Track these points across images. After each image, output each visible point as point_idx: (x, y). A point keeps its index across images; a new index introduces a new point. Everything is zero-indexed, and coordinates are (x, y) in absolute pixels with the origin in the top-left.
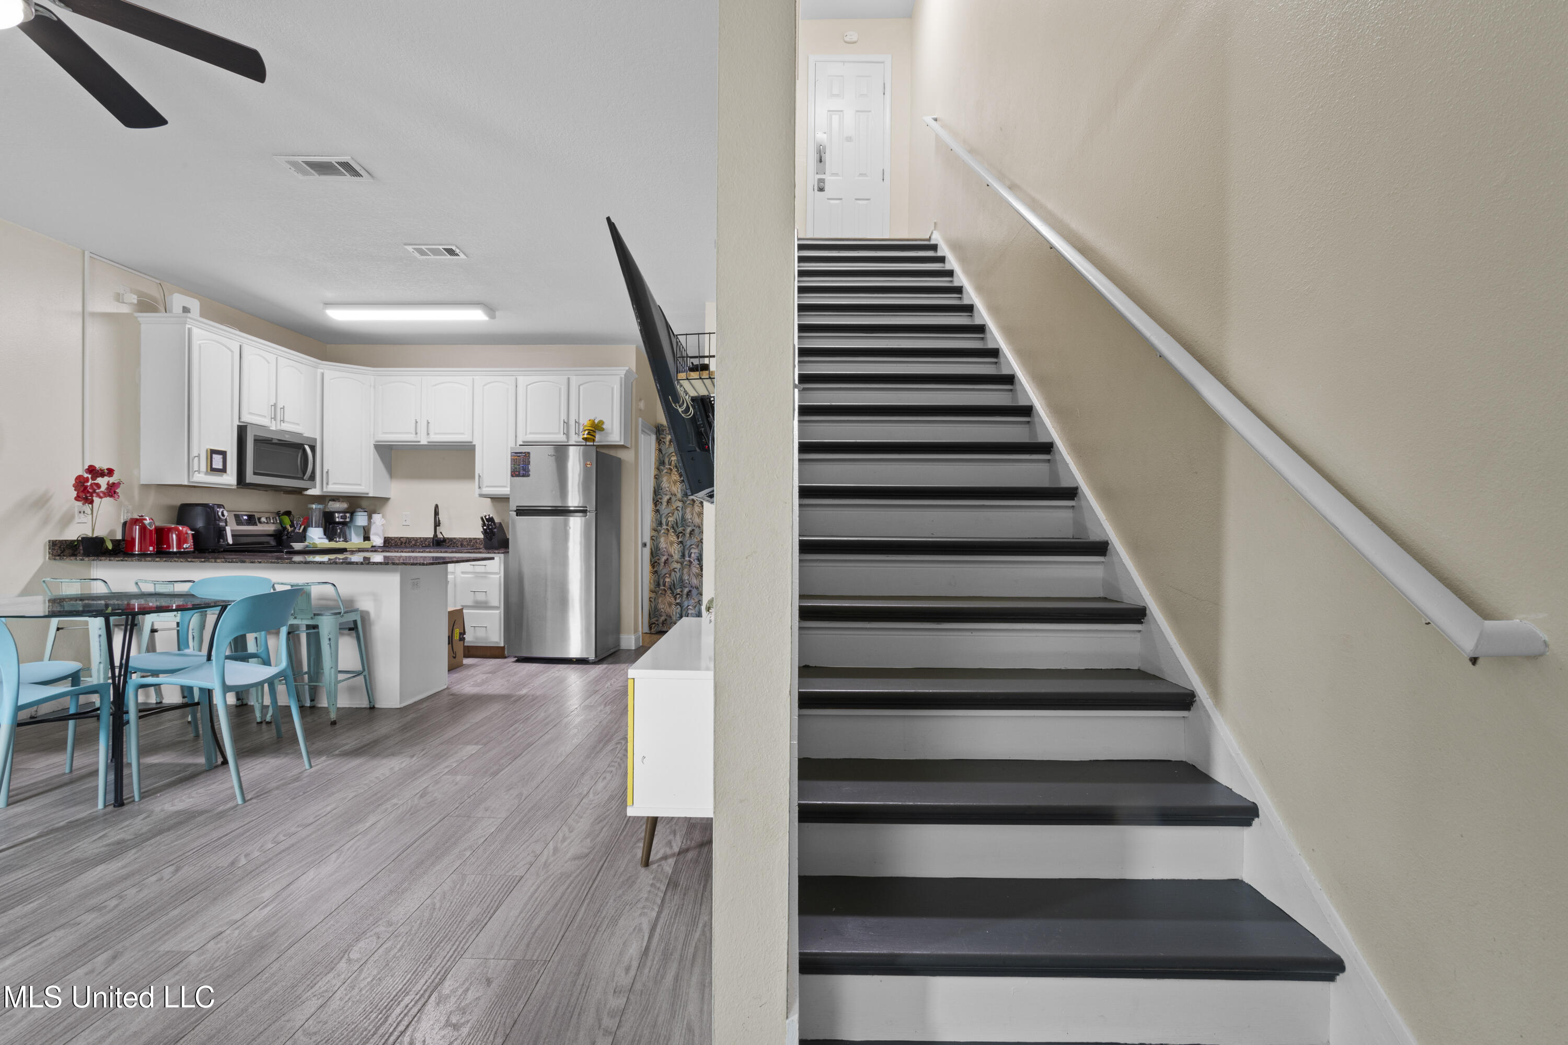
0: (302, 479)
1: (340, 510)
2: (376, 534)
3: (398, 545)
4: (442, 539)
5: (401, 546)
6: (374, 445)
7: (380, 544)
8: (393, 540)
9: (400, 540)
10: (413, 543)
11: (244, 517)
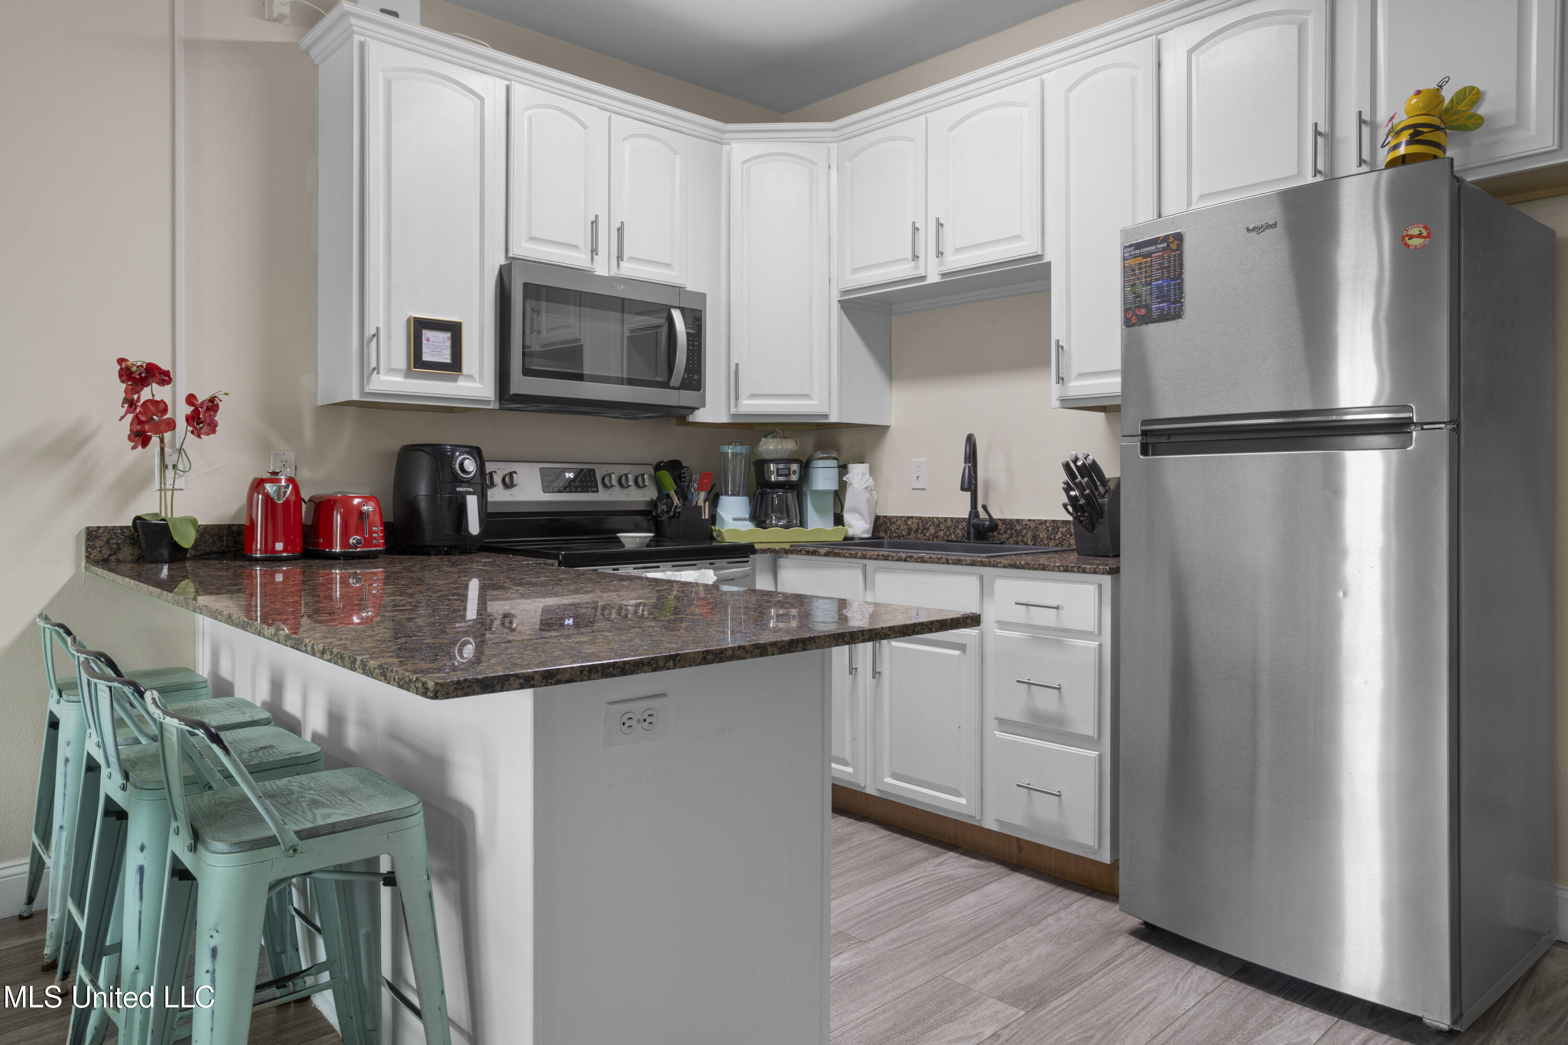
0: (666, 385)
1: (779, 456)
2: (855, 510)
3: (903, 536)
4: (987, 523)
5: (908, 537)
6: (839, 301)
7: (864, 532)
8: (894, 523)
9: (906, 524)
10: (932, 530)
11: (567, 475)
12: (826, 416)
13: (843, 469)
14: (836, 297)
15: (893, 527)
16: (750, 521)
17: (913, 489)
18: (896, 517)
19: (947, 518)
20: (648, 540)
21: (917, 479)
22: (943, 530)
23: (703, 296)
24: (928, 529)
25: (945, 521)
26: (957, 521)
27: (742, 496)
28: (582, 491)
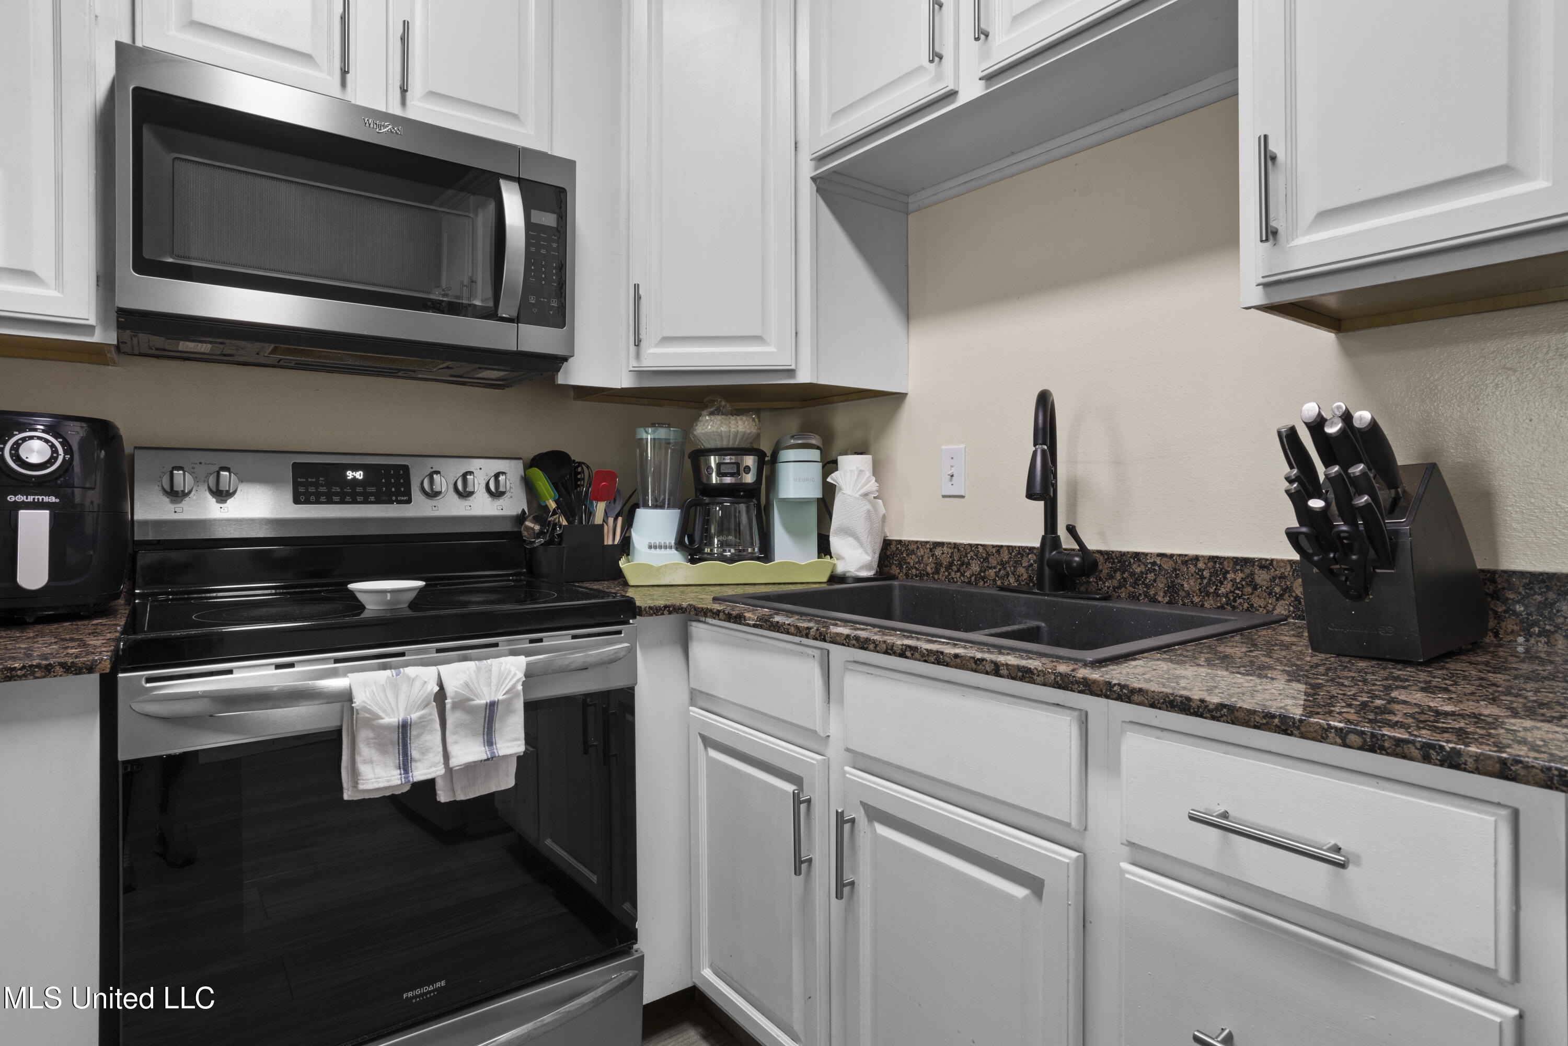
0: (491, 313)
3: (928, 574)
4: (1077, 559)
5: (936, 577)
6: (814, 179)
7: (861, 568)
8: (913, 552)
9: (932, 555)
10: (975, 567)
11: (350, 475)
12: (791, 372)
13: (829, 465)
14: (807, 170)
15: (912, 560)
16: (677, 549)
17: (944, 496)
18: (917, 542)
19: (1002, 546)
21: (951, 480)
22: (995, 568)
23: (569, 166)
24: (968, 564)
25: (998, 552)
26: (1019, 553)
27: (669, 507)
28: (378, 501)
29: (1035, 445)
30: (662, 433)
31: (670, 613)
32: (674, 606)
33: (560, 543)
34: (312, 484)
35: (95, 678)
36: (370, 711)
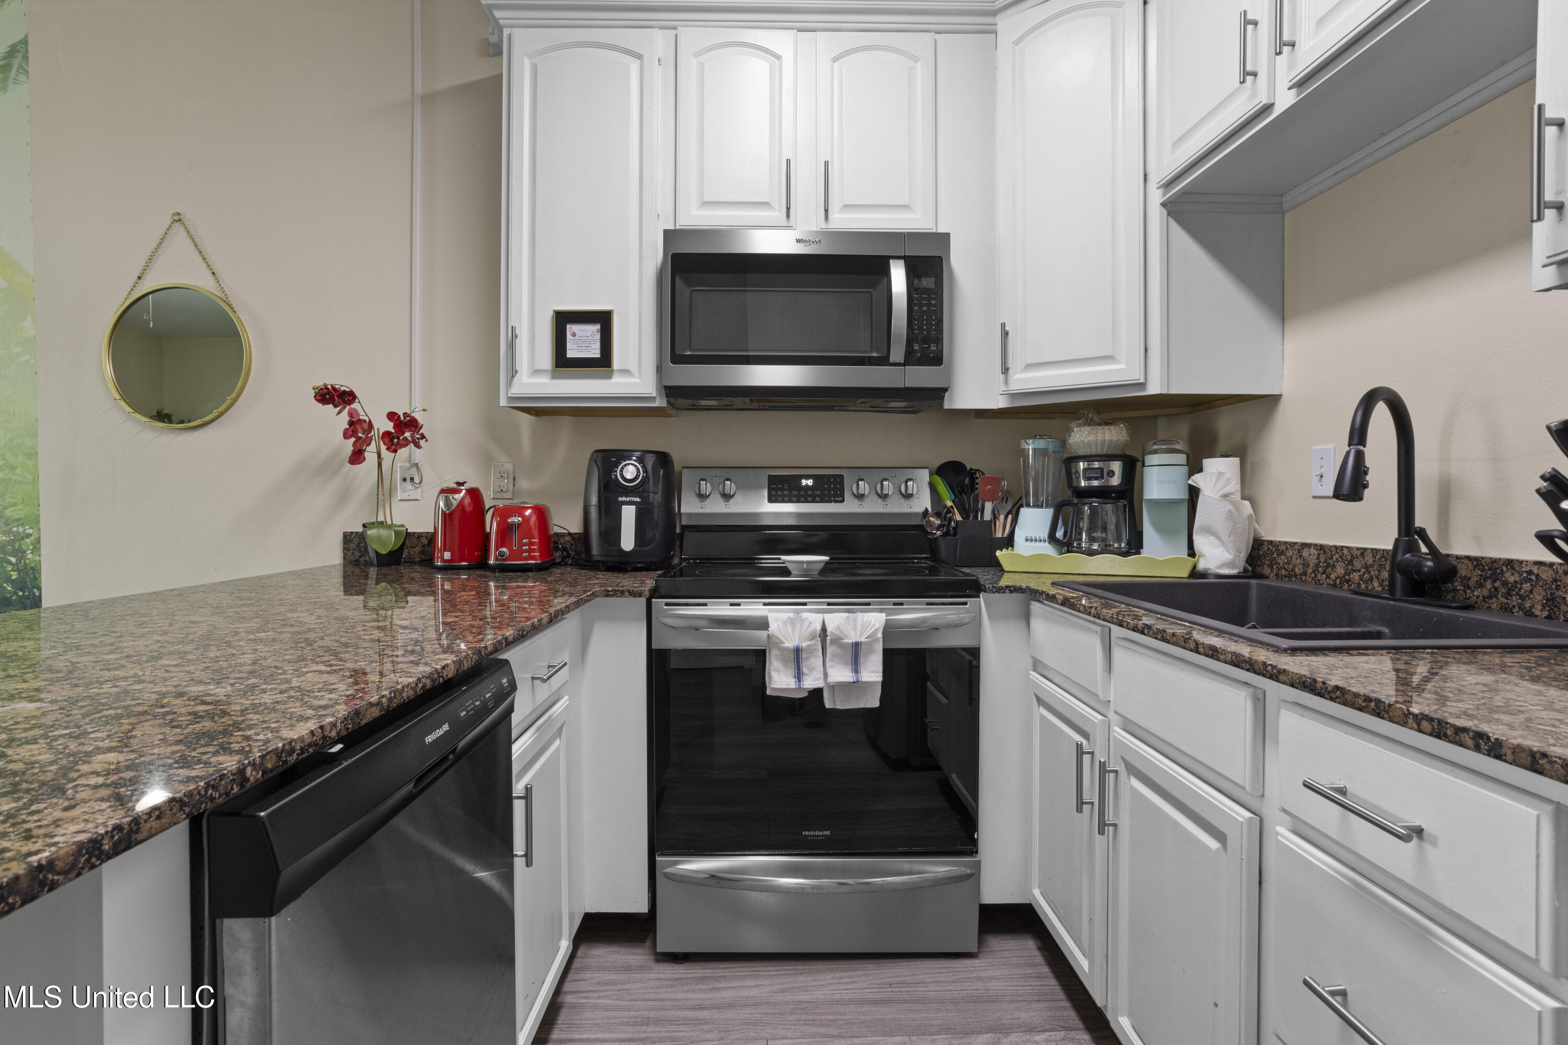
1: (1097, 451)
3: (1296, 575)
4: (1429, 563)
5: (1304, 578)
6: (1163, 204)
7: (1223, 566)
8: (1282, 553)
9: (1300, 556)
10: (1340, 570)
11: (804, 482)
12: (1142, 386)
13: (1194, 468)
14: (1157, 198)
15: (1282, 560)
16: (1049, 543)
17: (1314, 497)
18: (1286, 543)
19: (1366, 549)
20: (822, 565)
21: (1320, 481)
22: (1359, 571)
23: (944, 239)
24: (1334, 566)
25: (1362, 554)
26: (1383, 556)
27: (1046, 507)
28: (822, 501)
29: (1349, 445)
30: (1041, 444)
31: (1011, 592)
32: (1015, 587)
33: (955, 535)
34: (780, 489)
35: (643, 600)
36: (777, 638)
